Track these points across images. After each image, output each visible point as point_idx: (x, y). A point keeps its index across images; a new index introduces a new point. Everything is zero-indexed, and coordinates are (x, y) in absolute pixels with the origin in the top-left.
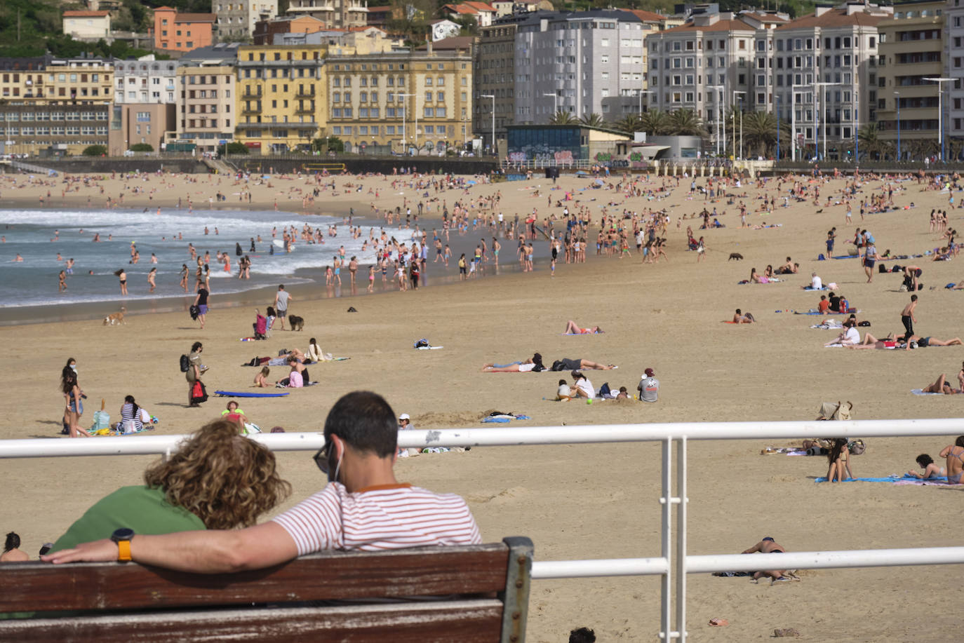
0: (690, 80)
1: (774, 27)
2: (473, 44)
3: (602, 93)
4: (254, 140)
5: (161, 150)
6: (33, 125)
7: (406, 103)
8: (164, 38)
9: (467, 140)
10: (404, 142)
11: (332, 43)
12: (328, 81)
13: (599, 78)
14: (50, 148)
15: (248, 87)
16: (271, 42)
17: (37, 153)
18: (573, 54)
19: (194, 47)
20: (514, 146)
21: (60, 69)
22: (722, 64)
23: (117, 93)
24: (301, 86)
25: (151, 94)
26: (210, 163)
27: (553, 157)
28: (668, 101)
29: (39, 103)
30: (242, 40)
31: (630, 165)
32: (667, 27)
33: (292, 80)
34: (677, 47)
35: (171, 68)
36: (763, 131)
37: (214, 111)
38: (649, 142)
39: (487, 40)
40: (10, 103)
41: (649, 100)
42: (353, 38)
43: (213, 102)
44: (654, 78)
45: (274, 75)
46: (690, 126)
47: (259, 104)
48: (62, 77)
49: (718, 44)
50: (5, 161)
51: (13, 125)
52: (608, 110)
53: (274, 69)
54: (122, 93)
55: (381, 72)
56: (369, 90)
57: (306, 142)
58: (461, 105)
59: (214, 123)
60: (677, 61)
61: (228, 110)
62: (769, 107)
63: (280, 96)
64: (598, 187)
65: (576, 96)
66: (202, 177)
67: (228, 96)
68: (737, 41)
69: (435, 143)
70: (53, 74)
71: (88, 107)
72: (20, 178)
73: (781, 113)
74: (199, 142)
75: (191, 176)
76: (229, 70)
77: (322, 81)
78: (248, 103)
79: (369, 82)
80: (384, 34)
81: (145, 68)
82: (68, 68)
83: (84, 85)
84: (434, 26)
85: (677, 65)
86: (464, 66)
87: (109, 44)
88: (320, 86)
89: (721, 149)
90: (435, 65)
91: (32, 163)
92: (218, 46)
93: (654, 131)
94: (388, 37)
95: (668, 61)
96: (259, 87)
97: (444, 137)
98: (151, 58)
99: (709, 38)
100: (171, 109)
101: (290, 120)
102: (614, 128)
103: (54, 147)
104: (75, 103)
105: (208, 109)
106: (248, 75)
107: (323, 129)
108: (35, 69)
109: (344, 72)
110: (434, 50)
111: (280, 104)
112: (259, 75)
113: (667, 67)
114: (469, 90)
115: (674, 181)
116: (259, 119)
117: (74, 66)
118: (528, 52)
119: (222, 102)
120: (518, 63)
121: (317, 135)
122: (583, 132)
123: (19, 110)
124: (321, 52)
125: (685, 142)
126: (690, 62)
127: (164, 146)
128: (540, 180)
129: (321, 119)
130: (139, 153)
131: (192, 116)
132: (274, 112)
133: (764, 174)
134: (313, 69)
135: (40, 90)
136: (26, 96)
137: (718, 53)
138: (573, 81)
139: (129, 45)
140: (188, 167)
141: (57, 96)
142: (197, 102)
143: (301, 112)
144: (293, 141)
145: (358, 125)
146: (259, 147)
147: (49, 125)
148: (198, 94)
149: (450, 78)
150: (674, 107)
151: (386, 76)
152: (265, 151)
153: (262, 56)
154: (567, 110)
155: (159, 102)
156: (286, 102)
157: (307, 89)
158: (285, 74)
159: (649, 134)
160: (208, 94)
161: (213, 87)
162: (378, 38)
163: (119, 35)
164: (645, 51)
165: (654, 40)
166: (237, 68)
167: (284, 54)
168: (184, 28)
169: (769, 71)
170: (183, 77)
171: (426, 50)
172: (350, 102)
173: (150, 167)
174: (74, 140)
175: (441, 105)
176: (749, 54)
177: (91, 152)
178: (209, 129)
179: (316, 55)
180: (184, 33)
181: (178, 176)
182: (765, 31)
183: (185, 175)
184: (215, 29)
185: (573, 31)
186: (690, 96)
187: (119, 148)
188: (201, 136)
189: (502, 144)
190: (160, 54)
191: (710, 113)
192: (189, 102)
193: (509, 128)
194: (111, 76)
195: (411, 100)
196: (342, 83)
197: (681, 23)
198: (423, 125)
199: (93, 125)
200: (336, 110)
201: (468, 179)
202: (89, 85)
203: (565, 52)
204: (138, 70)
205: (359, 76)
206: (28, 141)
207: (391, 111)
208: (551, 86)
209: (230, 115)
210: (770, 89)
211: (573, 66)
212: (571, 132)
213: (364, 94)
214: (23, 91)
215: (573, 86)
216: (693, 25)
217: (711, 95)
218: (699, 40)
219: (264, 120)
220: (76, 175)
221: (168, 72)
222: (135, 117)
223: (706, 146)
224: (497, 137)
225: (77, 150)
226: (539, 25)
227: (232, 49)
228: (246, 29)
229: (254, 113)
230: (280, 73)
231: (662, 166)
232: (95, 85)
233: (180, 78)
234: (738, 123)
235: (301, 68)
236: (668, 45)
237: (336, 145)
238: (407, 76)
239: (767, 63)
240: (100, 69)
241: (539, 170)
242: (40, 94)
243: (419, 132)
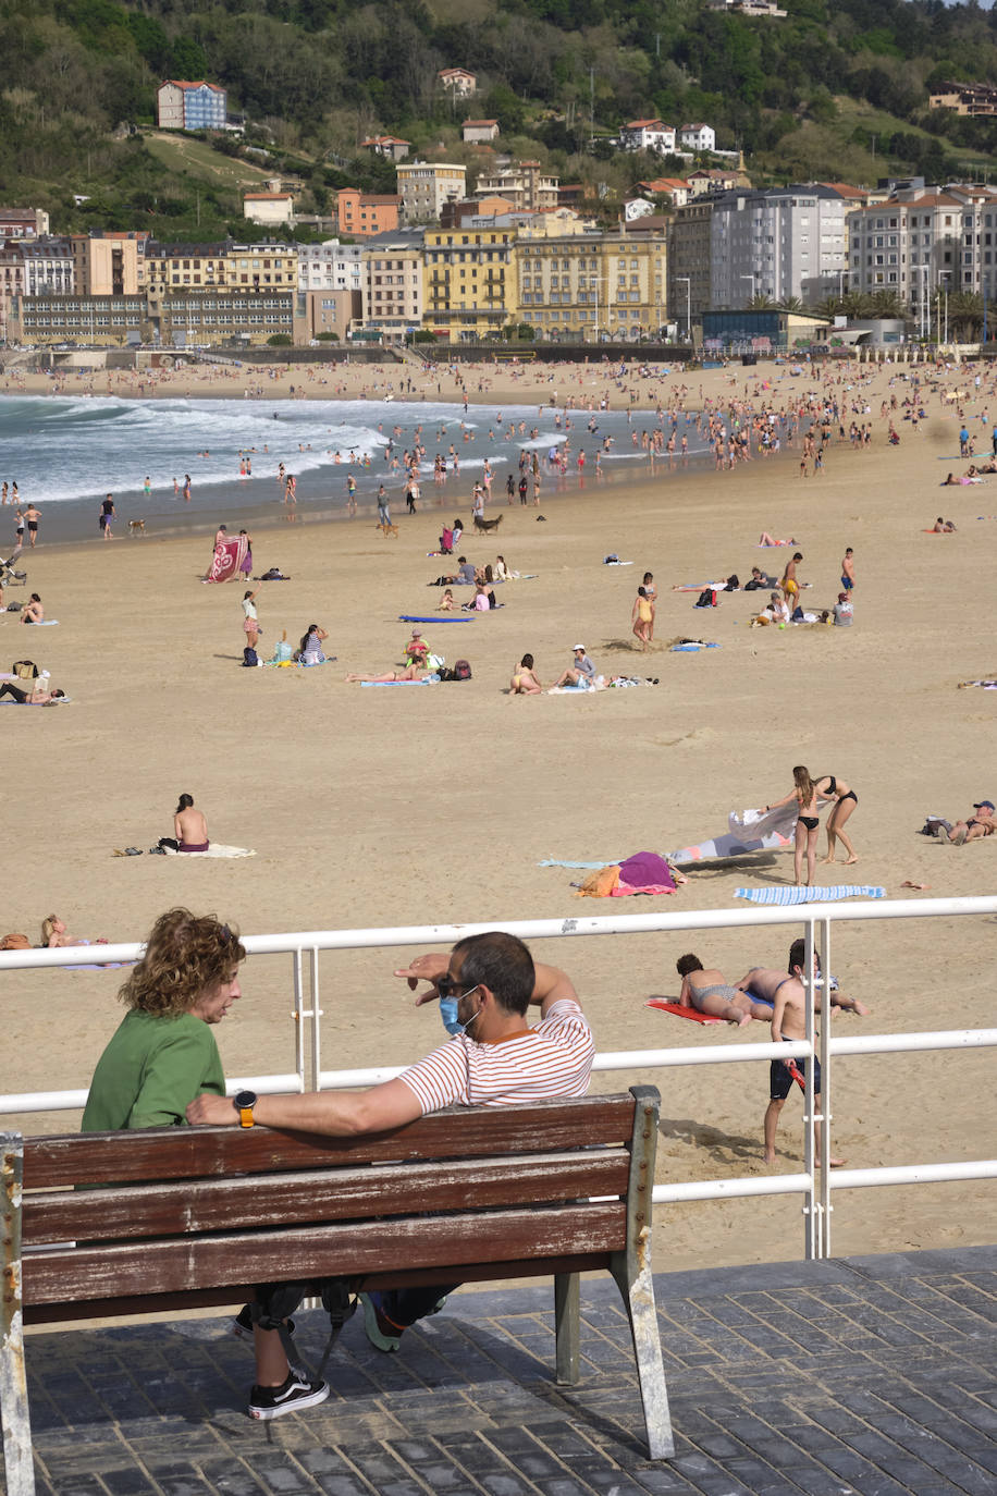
0: (893, 259)
1: (982, 201)
2: (667, 225)
3: (800, 275)
4: (442, 327)
5: (347, 339)
6: (215, 313)
7: (598, 288)
8: (348, 221)
9: (662, 324)
10: (596, 328)
11: (522, 225)
12: (518, 265)
13: (798, 259)
14: (233, 337)
15: (436, 272)
16: (458, 224)
17: (220, 343)
18: (771, 234)
19: (380, 230)
20: (710, 332)
21: (242, 254)
22: (928, 241)
23: (301, 280)
24: (491, 271)
25: (336, 281)
26: (397, 351)
27: (750, 343)
28: (870, 281)
29: (221, 291)
30: (429, 223)
31: (831, 351)
32: (869, 204)
33: (481, 264)
34: (880, 225)
35: (356, 253)
36: (969, 313)
37: (401, 298)
38: (850, 327)
39: (682, 220)
40: (191, 291)
41: (851, 281)
42: (543, 220)
43: (400, 288)
44: (856, 258)
45: (462, 260)
46: (893, 308)
47: (447, 289)
48: (244, 263)
49: (923, 221)
50: (187, 352)
51: (195, 313)
52: (808, 292)
53: (462, 253)
54: (306, 279)
55: (572, 255)
56: (560, 274)
57: (496, 329)
58: (656, 289)
59: (401, 309)
60: (880, 240)
61: (415, 297)
62: (976, 286)
63: (469, 281)
64: (797, 375)
65: (774, 278)
66: (388, 367)
67: (415, 282)
68: (943, 217)
69: (629, 329)
70: (234, 259)
71: (271, 294)
72: (202, 369)
73: (988, 292)
74: (385, 330)
75: (379, 366)
76: (416, 254)
77: (512, 265)
78: (436, 289)
79: (560, 266)
80: (575, 215)
81: (329, 253)
82: (250, 254)
83: (267, 271)
84: (627, 205)
85: (880, 243)
86: (658, 248)
87: (292, 228)
88: (509, 271)
89: (926, 331)
90: (628, 247)
91: (215, 353)
92: (404, 229)
93: (855, 315)
94: (580, 218)
95: (870, 239)
96: (447, 272)
97: (638, 323)
98: (335, 243)
99: (914, 215)
100: (357, 295)
101: (478, 307)
102: (813, 312)
103: (238, 336)
104: (258, 290)
105: (395, 296)
106: (435, 260)
107: (513, 315)
108: (216, 254)
109: (534, 256)
110: (627, 230)
111: (469, 289)
112: (447, 260)
113: (870, 246)
114: (664, 272)
115: (876, 368)
116: (447, 305)
117: (256, 251)
118: (724, 232)
119: (409, 287)
120: (714, 244)
121: (507, 322)
122: (781, 317)
123: (201, 298)
124: (511, 235)
125: (887, 325)
126: (893, 241)
127: (350, 334)
128: (736, 368)
129: (511, 304)
130: (324, 342)
131: (379, 303)
132: (463, 298)
133: (971, 358)
134: (502, 252)
135: (221, 277)
136: (207, 283)
137: (922, 230)
138: (771, 262)
139: (313, 229)
140: (374, 356)
141: (239, 283)
142: (384, 288)
143: (490, 298)
144: (483, 328)
145: (550, 311)
146: (448, 334)
147: (231, 313)
148: (384, 280)
149: (644, 260)
150: (876, 290)
151: (577, 259)
152: (454, 339)
153: (450, 239)
154: (765, 293)
155: (345, 289)
156: (475, 288)
157: (496, 274)
158: (474, 259)
159: (850, 317)
160: (395, 280)
161: (400, 273)
162: (569, 219)
163: (302, 218)
164: (846, 230)
165: (855, 218)
166: (423, 252)
167: (472, 237)
168: (369, 211)
169: (976, 248)
170: (369, 262)
171: (618, 230)
172: (541, 287)
173: (336, 357)
174: (258, 329)
175: (634, 289)
176: (956, 230)
177: (274, 341)
178: (395, 316)
179: (505, 238)
180: (369, 216)
181: (365, 366)
182: (973, 205)
183: (372, 365)
184: (400, 212)
185: (771, 210)
186: (893, 277)
187: (304, 338)
188: (388, 323)
189: (698, 330)
190: (345, 238)
191: (915, 294)
192: (376, 288)
193: (705, 314)
194: (294, 261)
195: (604, 284)
196: (533, 267)
197: (884, 199)
198: (616, 309)
199: (277, 313)
200: (527, 296)
201: (664, 367)
202: (272, 271)
203: (763, 231)
204: (322, 255)
205: (550, 260)
206: (210, 330)
207: (583, 295)
208: (748, 268)
209: (417, 303)
210: (977, 267)
211: (771, 246)
212: (768, 317)
213: (555, 279)
214: (204, 278)
215: (771, 268)
216: (897, 201)
217: (915, 275)
218: (903, 217)
219: (452, 306)
220: (260, 366)
221: (353, 257)
222: (319, 304)
223: (910, 329)
224: (693, 323)
225: (261, 339)
226: (736, 203)
227: (419, 233)
228: (434, 211)
229: (442, 299)
230: (468, 257)
231: (863, 351)
232: (278, 271)
233: (365, 264)
234: (943, 304)
235: (490, 252)
236: (870, 223)
237: (526, 332)
238: (599, 259)
239: (974, 239)
240: (283, 254)
241: (735, 358)
242: (222, 281)
243: (612, 317)
